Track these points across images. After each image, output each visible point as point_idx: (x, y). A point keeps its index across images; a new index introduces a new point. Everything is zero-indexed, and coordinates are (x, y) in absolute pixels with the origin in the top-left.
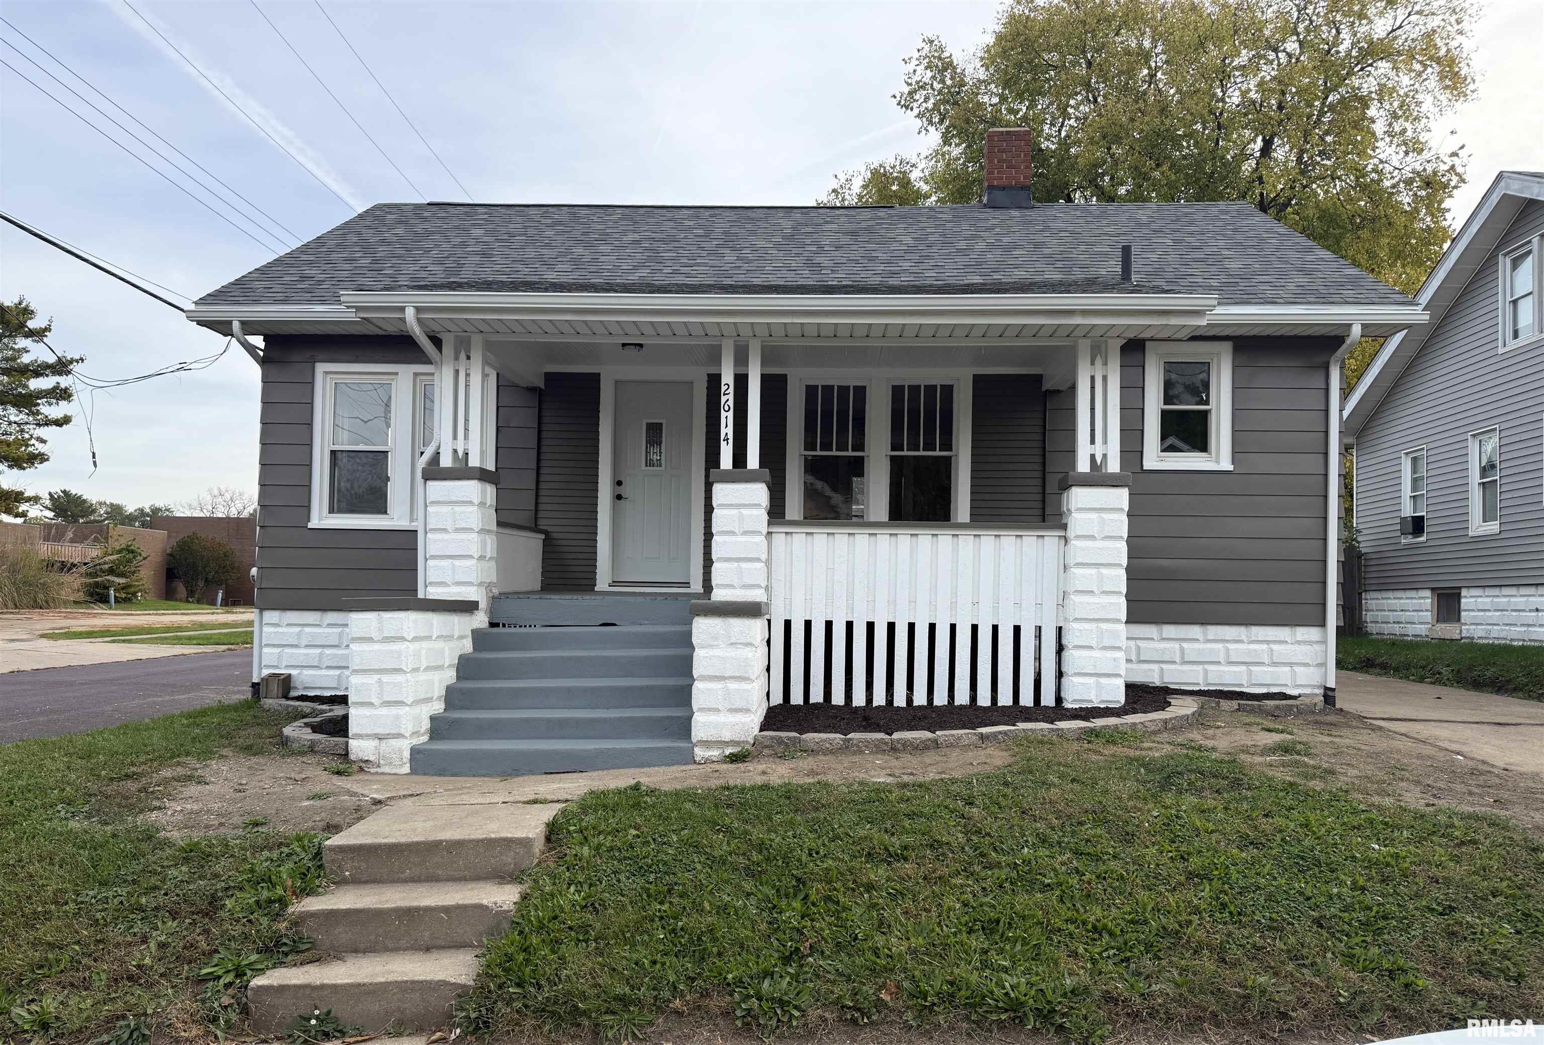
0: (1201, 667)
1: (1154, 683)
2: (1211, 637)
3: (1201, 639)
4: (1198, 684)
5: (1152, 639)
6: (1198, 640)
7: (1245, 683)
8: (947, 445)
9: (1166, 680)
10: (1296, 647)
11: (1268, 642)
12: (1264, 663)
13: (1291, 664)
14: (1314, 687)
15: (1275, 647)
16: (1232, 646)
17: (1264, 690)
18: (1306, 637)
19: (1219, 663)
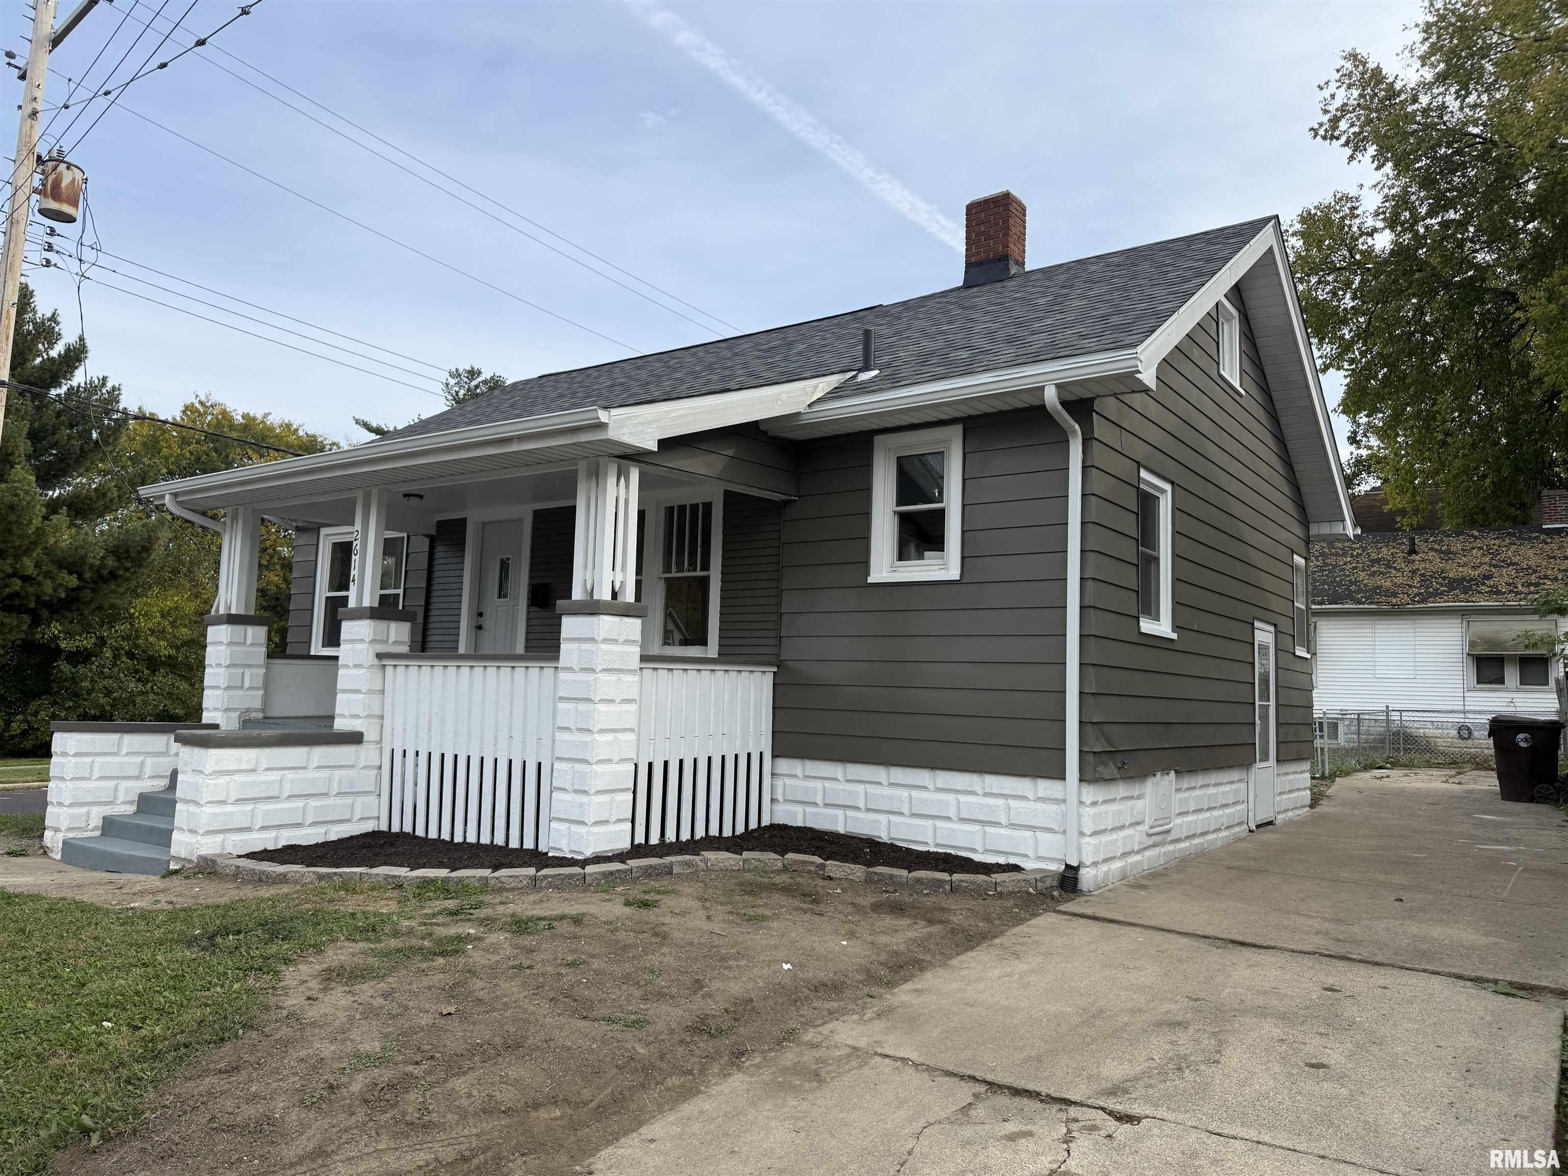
0: (931, 822)
1: (880, 837)
2: (940, 786)
3: (931, 787)
4: (926, 843)
5: (880, 783)
6: (926, 787)
7: (978, 847)
8: (706, 566)
9: (892, 836)
10: (1040, 806)
11: (1005, 796)
12: (999, 824)
13: (1032, 828)
14: (1053, 860)
15: (1012, 803)
16: (963, 798)
17: (1002, 860)
18: (1048, 793)
19: (948, 819)
